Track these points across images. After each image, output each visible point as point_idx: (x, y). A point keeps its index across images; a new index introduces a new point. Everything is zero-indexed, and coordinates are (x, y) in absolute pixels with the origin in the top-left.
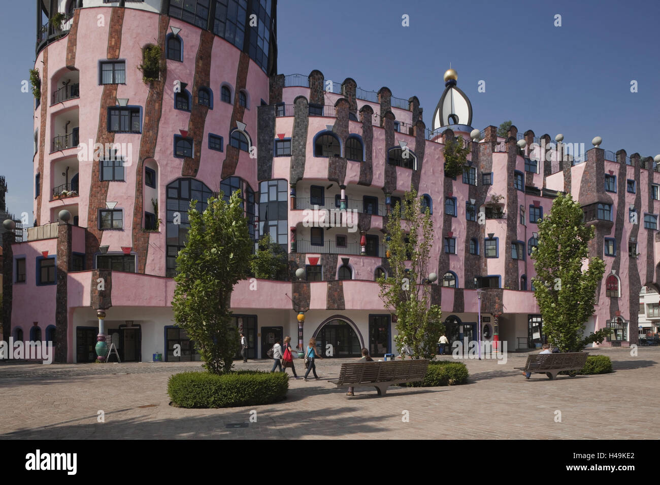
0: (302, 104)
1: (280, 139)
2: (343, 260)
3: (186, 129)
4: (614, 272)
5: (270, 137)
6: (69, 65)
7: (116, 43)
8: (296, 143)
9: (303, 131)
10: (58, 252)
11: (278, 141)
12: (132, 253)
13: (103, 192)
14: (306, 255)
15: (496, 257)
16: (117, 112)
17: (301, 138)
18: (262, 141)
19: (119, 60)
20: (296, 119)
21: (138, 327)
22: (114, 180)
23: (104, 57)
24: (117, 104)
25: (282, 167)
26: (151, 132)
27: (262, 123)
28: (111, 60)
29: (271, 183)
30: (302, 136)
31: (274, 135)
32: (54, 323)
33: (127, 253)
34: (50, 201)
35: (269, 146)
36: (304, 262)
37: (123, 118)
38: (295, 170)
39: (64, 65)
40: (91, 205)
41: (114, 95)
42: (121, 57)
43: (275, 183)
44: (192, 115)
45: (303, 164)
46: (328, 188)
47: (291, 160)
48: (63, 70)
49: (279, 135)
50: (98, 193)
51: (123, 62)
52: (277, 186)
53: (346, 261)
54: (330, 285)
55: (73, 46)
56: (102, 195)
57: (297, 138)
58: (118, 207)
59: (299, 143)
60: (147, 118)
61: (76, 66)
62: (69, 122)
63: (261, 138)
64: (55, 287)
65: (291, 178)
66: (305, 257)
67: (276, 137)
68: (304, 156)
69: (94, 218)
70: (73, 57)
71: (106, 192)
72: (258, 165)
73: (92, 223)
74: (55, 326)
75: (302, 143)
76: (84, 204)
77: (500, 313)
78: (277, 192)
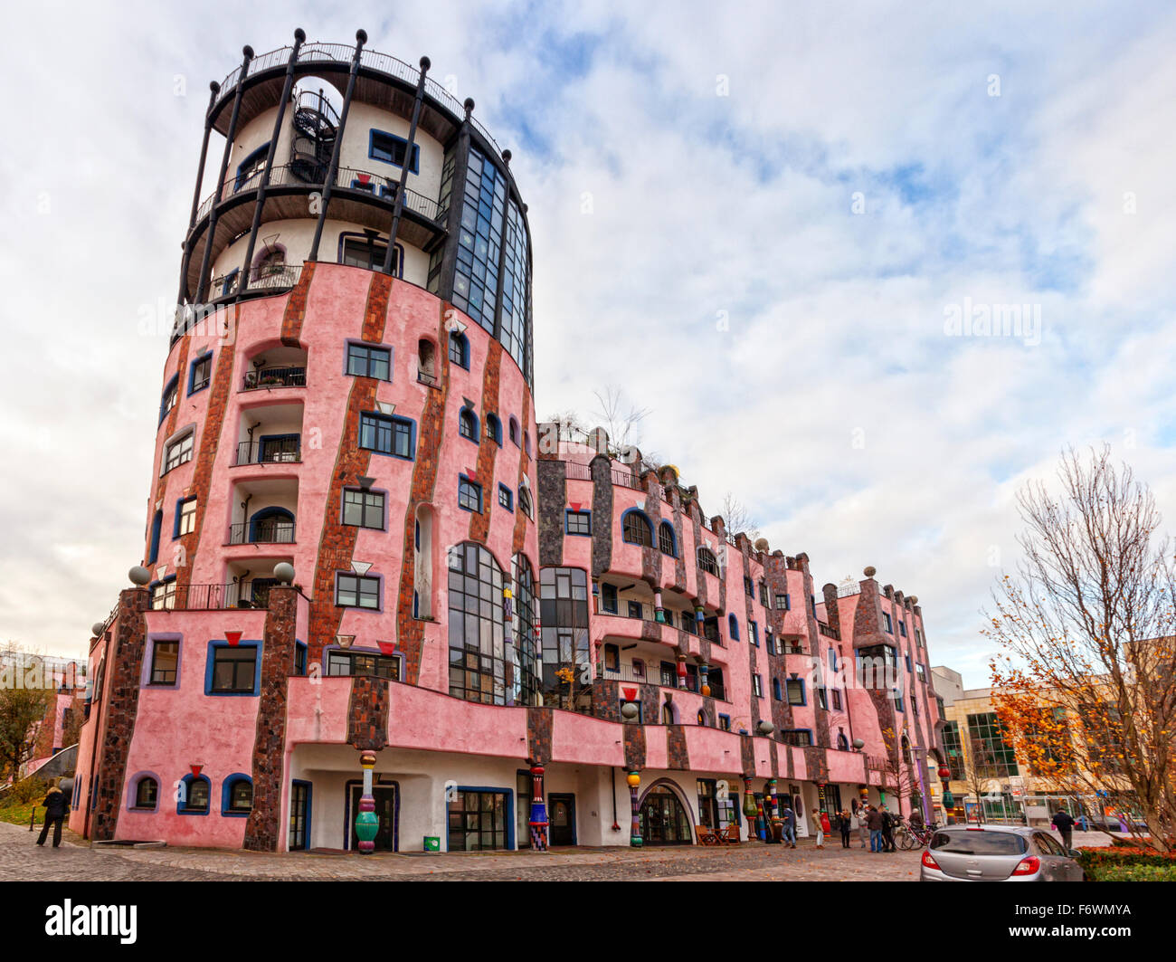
0: (603, 468)
1: (573, 510)
2: (666, 694)
3: (474, 469)
4: (905, 731)
5: (559, 505)
6: (287, 336)
7: (377, 321)
8: (598, 519)
9: (607, 503)
10: (268, 635)
11: (569, 512)
12: (396, 653)
13: (347, 543)
14: (620, 683)
15: (803, 704)
16: (373, 422)
17: (604, 513)
18: (545, 509)
19: (381, 345)
20: (596, 486)
21: (393, 786)
22: (363, 526)
23: (358, 336)
24: (376, 408)
25: (578, 551)
26: (428, 462)
27: (543, 483)
28: (368, 343)
29: (560, 571)
30: (606, 510)
31: (564, 502)
32: (248, 771)
33: (386, 652)
34: (224, 546)
35: (557, 517)
36: (617, 694)
37: (381, 431)
38: (598, 557)
39: (278, 335)
40: (323, 562)
41: (372, 395)
42: (385, 342)
43: (567, 571)
44: (481, 450)
45: (609, 550)
46: (621, 590)
47: (593, 542)
48: (272, 343)
49: (571, 504)
50: (337, 543)
51: (387, 350)
52: (570, 576)
53: (669, 696)
54: (670, 732)
55: (297, 311)
56: (345, 547)
57: (599, 512)
58: (374, 572)
59: (602, 519)
60: (423, 440)
61: (302, 339)
62: (259, 424)
63: (544, 504)
64: (255, 702)
65: (593, 567)
66: (617, 687)
67: (568, 506)
68: (610, 539)
69: (327, 584)
70: (298, 327)
71: (352, 544)
72: (540, 543)
73: (323, 593)
74: (251, 776)
75: (606, 520)
76: (308, 558)
77: (826, 782)
78: (571, 586)
